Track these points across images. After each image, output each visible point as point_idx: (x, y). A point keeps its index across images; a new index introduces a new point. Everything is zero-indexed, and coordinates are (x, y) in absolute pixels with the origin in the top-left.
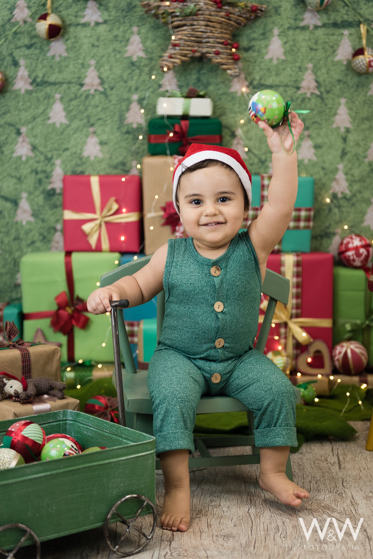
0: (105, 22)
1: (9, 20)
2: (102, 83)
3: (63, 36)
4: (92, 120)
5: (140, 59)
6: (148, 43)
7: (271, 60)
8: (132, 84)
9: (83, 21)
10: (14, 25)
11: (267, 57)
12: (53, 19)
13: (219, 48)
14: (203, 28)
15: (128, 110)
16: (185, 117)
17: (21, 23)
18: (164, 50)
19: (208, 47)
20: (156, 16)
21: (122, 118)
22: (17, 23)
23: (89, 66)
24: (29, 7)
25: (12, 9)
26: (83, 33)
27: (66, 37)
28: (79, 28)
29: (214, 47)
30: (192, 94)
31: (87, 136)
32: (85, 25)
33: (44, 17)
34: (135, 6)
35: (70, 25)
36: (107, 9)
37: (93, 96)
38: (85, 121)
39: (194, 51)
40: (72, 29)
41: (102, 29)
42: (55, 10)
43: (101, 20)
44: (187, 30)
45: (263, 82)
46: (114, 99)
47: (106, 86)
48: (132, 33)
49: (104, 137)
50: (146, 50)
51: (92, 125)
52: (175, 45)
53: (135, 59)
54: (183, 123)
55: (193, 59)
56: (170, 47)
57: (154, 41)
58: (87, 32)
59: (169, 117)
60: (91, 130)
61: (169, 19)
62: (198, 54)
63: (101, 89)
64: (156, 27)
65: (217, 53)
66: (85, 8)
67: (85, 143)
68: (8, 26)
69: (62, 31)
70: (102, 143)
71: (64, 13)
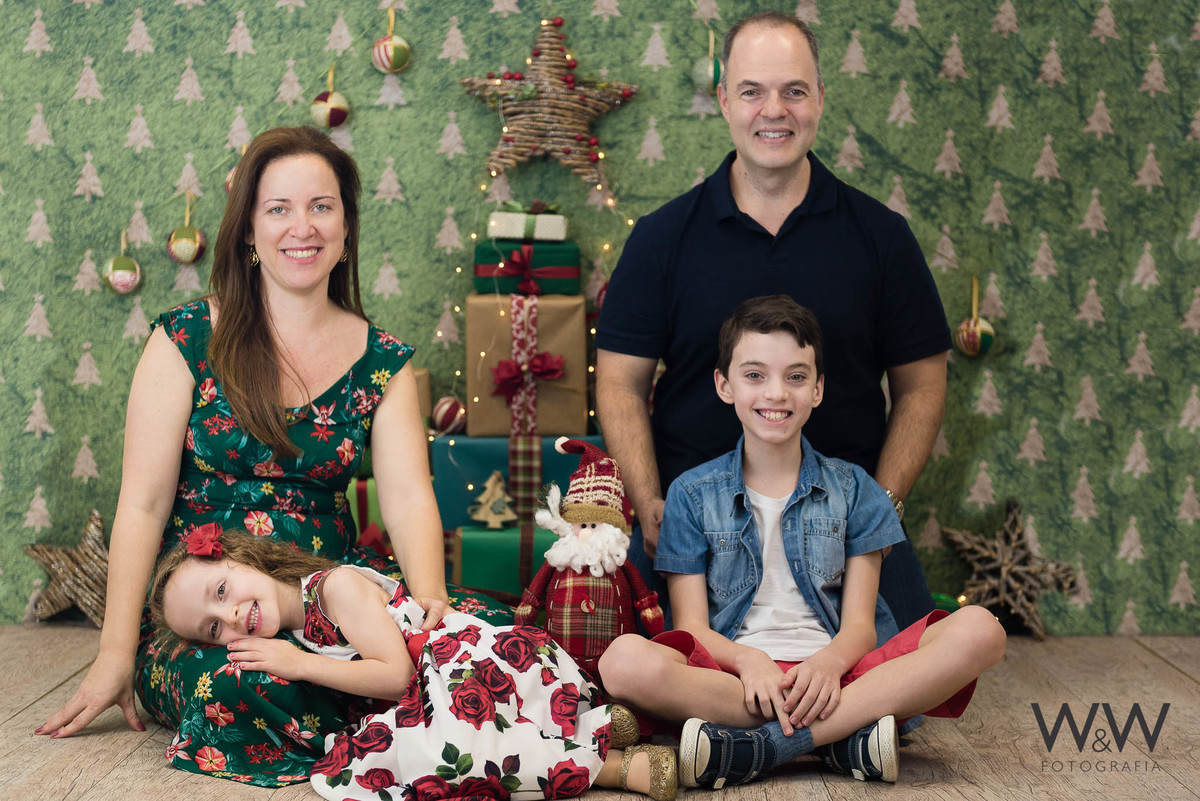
0: (409, 104)
1: (273, 99)
2: (403, 189)
3: (349, 123)
4: (388, 242)
5: (458, 157)
6: (471, 134)
7: (645, 161)
8: (446, 191)
9: (377, 102)
10: (279, 106)
11: (640, 157)
12: (336, 101)
13: (569, 145)
14: (547, 117)
15: (439, 228)
16: (528, 240)
17: (289, 104)
18: (493, 145)
19: (554, 143)
20: (482, 99)
21: (430, 240)
22: (284, 103)
23: (385, 165)
24: (301, 82)
25: (276, 84)
26: (377, 120)
27: (353, 124)
28: (372, 112)
29: (562, 143)
30: (537, 209)
31: (380, 265)
32: (380, 108)
33: (324, 97)
34: (453, 83)
35: (359, 108)
36: (412, 86)
37: (390, 208)
38: (378, 243)
39: (535, 149)
40: (361, 114)
41: (405, 113)
42: (339, 87)
43: (403, 102)
44: (524, 120)
45: (633, 192)
46: (420, 213)
47: (409, 194)
48: (448, 120)
49: (405, 267)
50: (467, 145)
51: (388, 249)
52: (507, 140)
53: (451, 156)
54: (526, 248)
55: (533, 159)
56: (501, 142)
57: (478, 132)
58: (383, 117)
59: (501, 240)
60: (386, 256)
61: (501, 104)
62: (539, 153)
63: (401, 198)
64: (483, 113)
65: (567, 152)
66: (381, 84)
67: (376, 274)
68: (270, 108)
69: (349, 116)
70: (401, 275)
71: (350, 91)
